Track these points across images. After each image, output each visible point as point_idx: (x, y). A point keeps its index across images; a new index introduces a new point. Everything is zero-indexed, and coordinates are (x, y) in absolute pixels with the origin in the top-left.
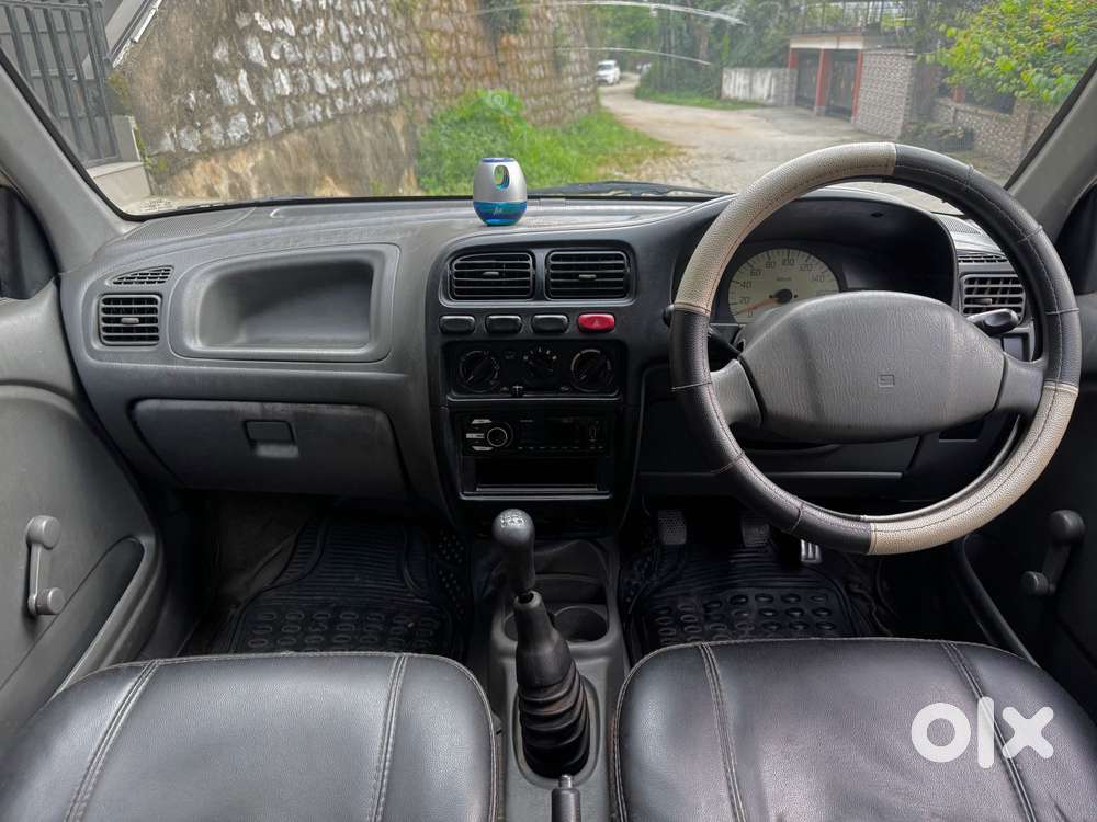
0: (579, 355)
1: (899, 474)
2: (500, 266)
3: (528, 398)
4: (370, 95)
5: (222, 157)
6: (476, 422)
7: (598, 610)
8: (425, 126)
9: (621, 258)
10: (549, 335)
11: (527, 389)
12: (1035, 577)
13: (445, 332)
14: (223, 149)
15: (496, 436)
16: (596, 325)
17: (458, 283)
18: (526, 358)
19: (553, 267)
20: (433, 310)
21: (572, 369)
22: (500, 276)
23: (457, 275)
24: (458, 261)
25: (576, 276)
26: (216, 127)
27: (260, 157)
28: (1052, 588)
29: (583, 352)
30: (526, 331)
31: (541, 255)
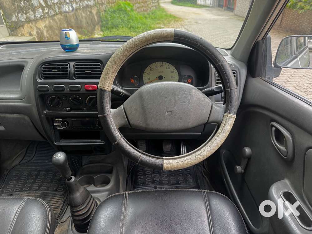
0: (88, 98)
1: (200, 133)
2: (59, 68)
3: (72, 112)
4: (85, 3)
5: (34, 23)
6: (57, 119)
8: (103, 13)
9: (99, 65)
10: (75, 91)
11: (71, 109)
12: (238, 168)
13: (39, 91)
14: (34, 20)
15: (63, 125)
16: (90, 88)
17: (44, 74)
18: (70, 99)
19: (76, 68)
20: (36, 83)
21: (87, 102)
22: (57, 72)
23: (43, 71)
24: (43, 66)
25: (84, 71)
26: (31, 13)
27: (47, 22)
28: (243, 171)
29: (90, 97)
30: (67, 90)
31: (72, 64)
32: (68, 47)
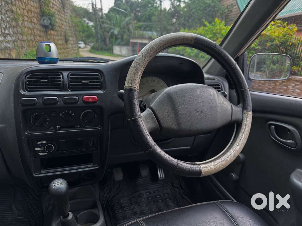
0: (83, 112)
1: (189, 147)
2: (48, 78)
3: (62, 131)
6: (39, 143)
7: (95, 211)
8: (23, 55)
9: (98, 75)
10: (70, 104)
11: (62, 128)
12: (233, 175)
13: (23, 105)
15: (48, 148)
16: (90, 100)
17: (29, 85)
18: (61, 115)
19: (71, 78)
20: (17, 95)
21: (81, 119)
22: (48, 82)
23: (28, 81)
24: (29, 76)
25: (81, 82)
28: (238, 177)
29: (85, 111)
30: (60, 102)
31: (65, 74)
32: (48, 60)
